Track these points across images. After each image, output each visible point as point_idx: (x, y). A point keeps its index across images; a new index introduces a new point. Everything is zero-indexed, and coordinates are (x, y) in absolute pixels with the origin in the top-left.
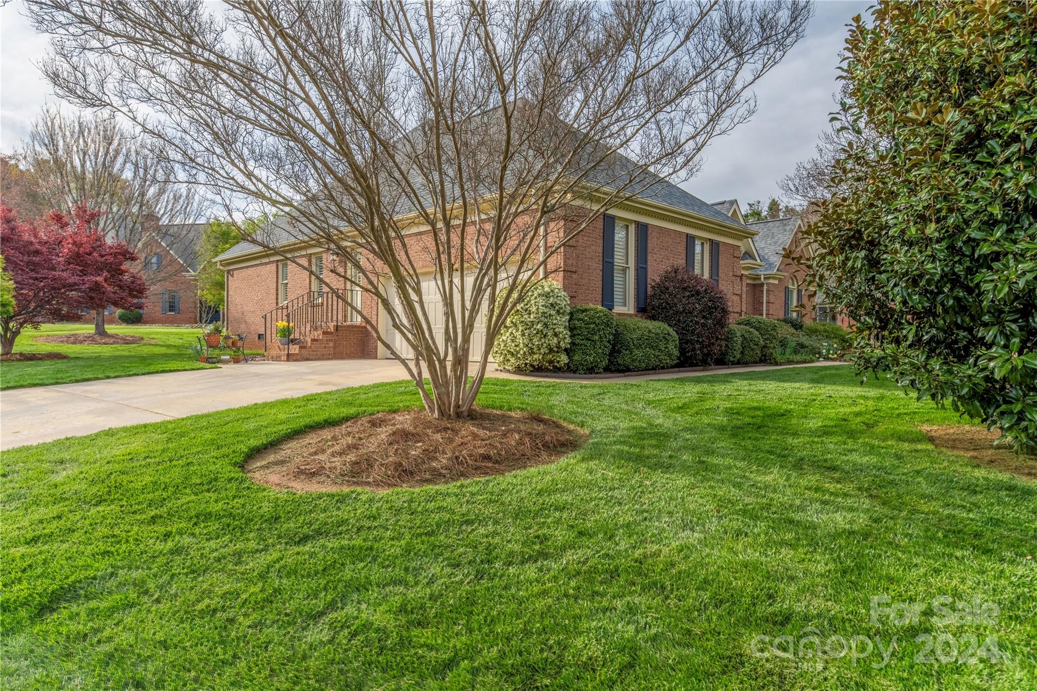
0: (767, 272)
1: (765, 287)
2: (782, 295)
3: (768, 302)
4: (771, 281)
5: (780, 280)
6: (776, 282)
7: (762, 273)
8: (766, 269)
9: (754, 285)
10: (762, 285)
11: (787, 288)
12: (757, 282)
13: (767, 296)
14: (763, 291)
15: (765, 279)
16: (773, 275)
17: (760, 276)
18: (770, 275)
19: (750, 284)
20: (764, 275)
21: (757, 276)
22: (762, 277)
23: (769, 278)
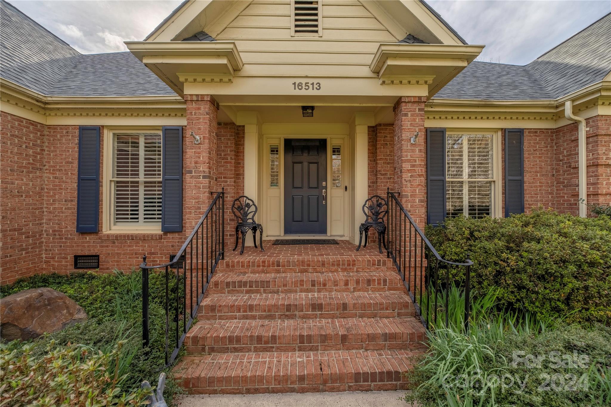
0: (581, 90)
1: (583, 131)
3: (593, 165)
4: (603, 111)
7: (568, 96)
9: (557, 131)
10: (575, 125)
12: (562, 123)
13: (588, 151)
14: (577, 140)
15: (577, 110)
16: (604, 93)
17: (563, 104)
18: (593, 93)
19: (535, 131)
20: (573, 100)
21: (557, 107)
22: (568, 106)
23: (593, 103)
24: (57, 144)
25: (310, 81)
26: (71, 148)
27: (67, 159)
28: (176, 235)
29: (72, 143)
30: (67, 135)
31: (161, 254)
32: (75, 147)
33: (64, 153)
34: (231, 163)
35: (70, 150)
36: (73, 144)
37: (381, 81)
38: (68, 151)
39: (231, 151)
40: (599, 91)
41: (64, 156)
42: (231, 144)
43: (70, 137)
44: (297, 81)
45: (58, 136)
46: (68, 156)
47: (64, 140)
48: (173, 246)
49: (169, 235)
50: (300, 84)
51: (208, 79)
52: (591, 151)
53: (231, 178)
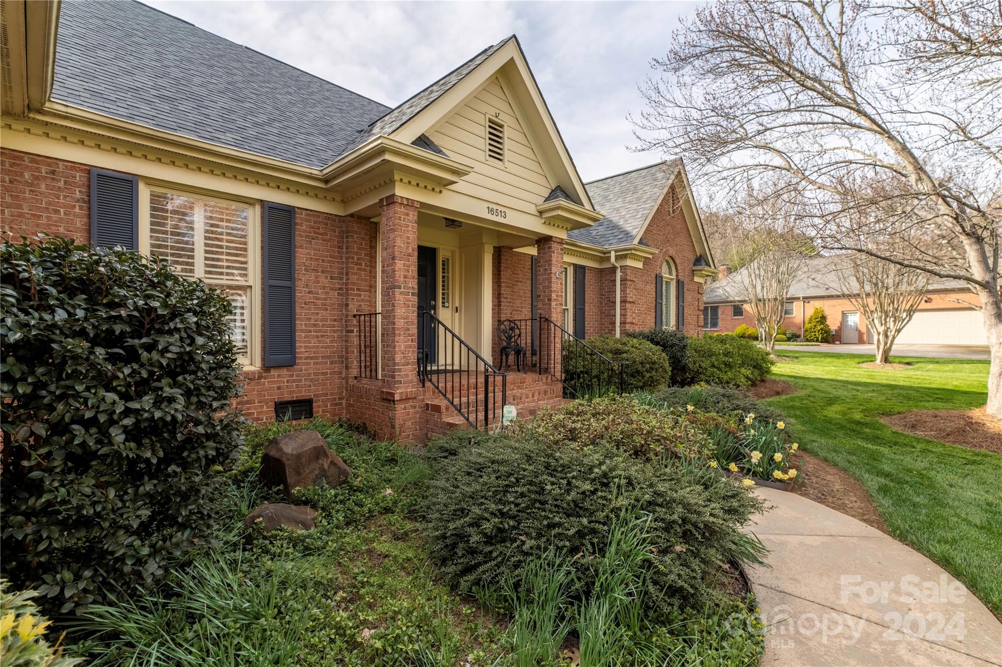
0: (622, 246)
1: (619, 274)
2: (651, 288)
3: (624, 301)
4: (630, 262)
5: (646, 261)
6: (640, 265)
7: (613, 248)
8: (621, 241)
9: (601, 271)
10: (614, 269)
11: (658, 278)
12: (606, 265)
13: (621, 291)
14: (615, 281)
15: (618, 258)
16: (633, 252)
17: (610, 252)
18: (627, 250)
19: (591, 268)
20: (616, 251)
21: (605, 253)
22: (613, 254)
23: (625, 257)
24: (25, 193)
25: (500, 208)
26: (65, 206)
27: (53, 228)
28: (284, 371)
29: (65, 197)
30: (53, 179)
31: (259, 402)
32: (74, 206)
33: (44, 215)
34: (365, 270)
35: (62, 211)
36: (68, 199)
37: (543, 221)
38: (57, 212)
39: (366, 255)
40: (631, 249)
41: (44, 221)
42: (366, 245)
43: (61, 184)
44: (491, 206)
45: (27, 175)
46: (56, 222)
47: (43, 186)
48: (279, 388)
49: (274, 372)
50: (492, 210)
51: (422, 185)
52: (623, 291)
53: (366, 291)
